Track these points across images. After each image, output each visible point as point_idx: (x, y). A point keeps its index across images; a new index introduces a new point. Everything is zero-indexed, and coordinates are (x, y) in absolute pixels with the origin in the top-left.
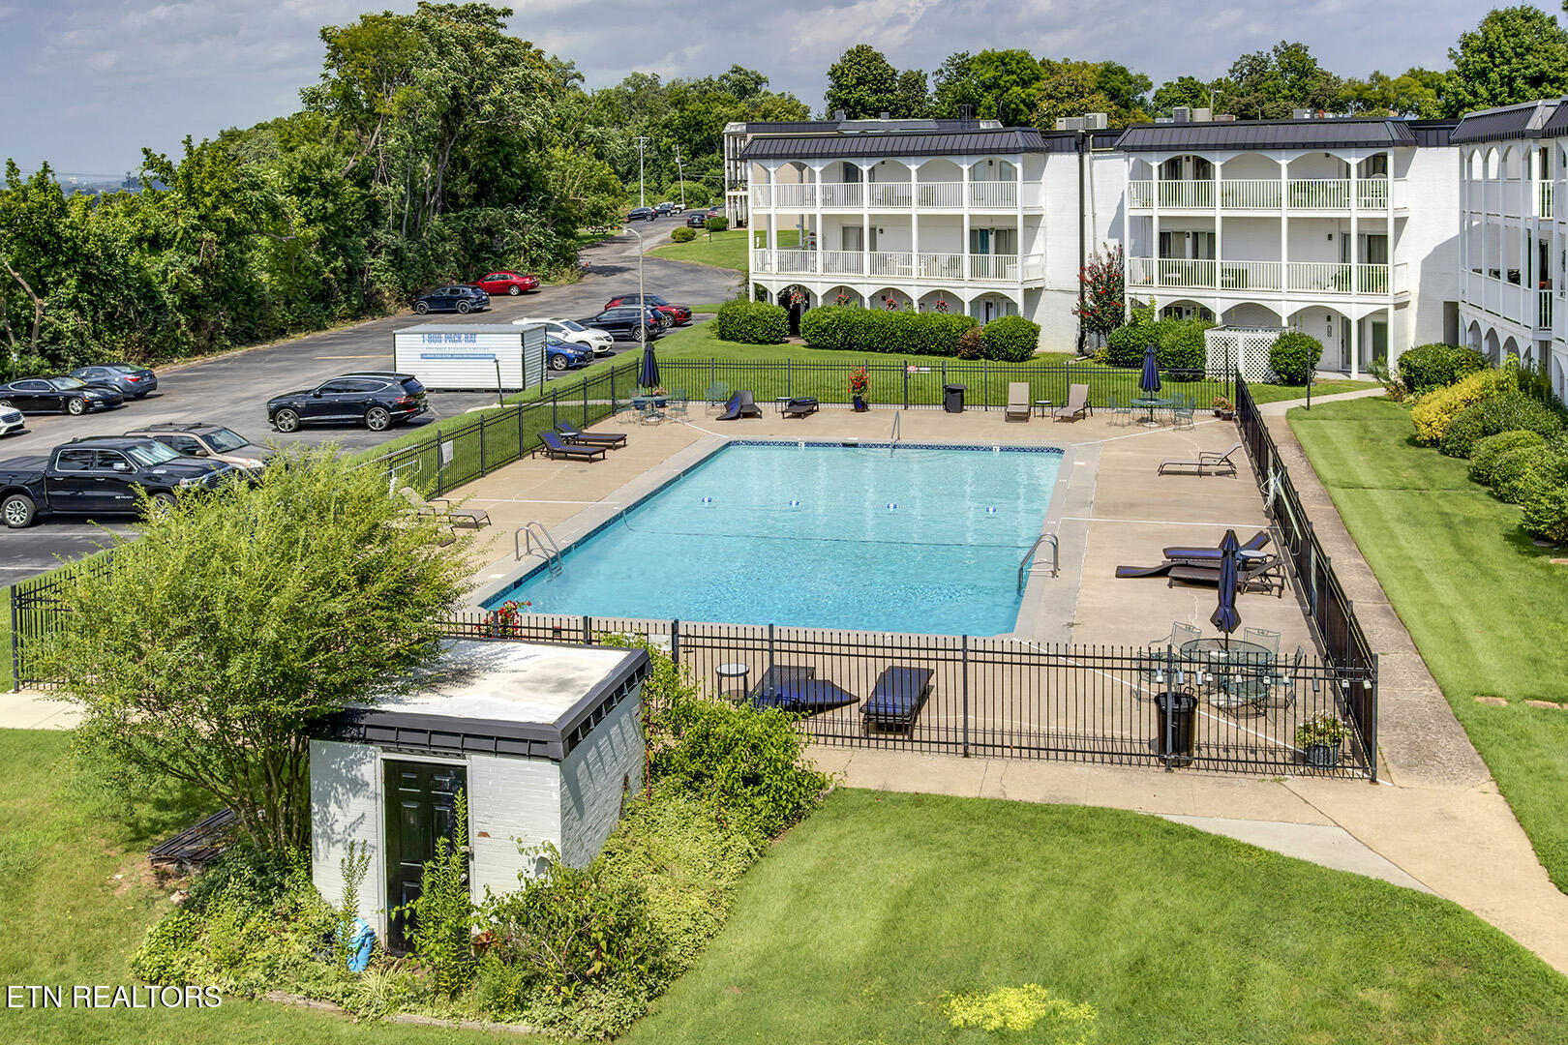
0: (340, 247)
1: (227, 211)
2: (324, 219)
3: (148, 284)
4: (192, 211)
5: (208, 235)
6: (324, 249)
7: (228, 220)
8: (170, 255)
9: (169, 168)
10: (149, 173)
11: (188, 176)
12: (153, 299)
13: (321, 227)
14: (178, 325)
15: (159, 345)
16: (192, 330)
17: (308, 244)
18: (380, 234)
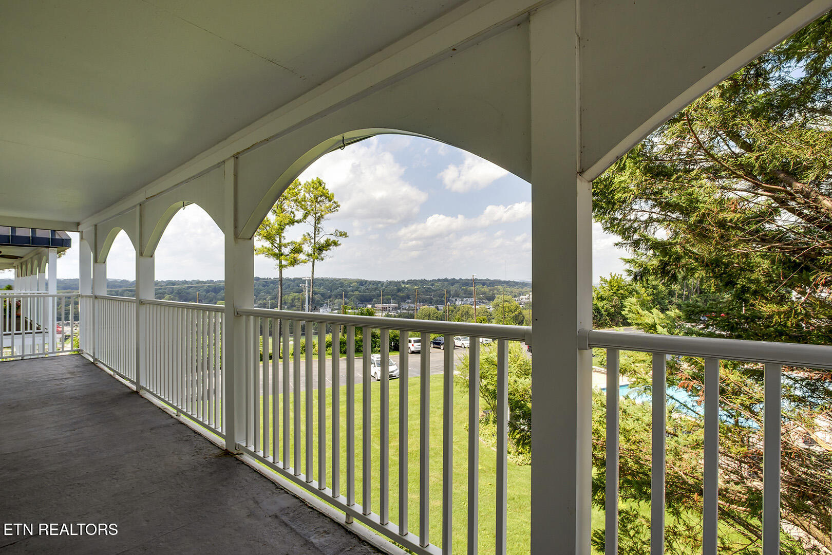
0: (658, 302)
1: (621, 291)
2: (653, 294)
3: (599, 309)
4: (611, 291)
5: (616, 297)
6: (654, 303)
7: (621, 294)
8: (605, 302)
9: (607, 281)
10: (602, 282)
11: (610, 283)
12: (600, 312)
13: (652, 297)
14: (607, 319)
15: (601, 324)
16: (611, 321)
17: (648, 301)
18: (673, 299)
